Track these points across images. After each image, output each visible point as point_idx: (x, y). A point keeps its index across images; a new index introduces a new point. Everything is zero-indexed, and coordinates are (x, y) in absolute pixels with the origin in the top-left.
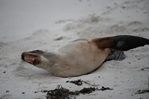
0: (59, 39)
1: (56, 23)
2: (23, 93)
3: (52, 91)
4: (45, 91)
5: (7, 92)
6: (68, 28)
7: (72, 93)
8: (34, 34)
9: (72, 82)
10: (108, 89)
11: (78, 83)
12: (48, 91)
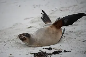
0: (29, 28)
1: (25, 19)
2: (20, 55)
3: (36, 53)
4: (32, 54)
5: (10, 54)
6: (33, 22)
7: (48, 54)
8: (14, 25)
9: (46, 49)
10: (68, 51)
11: (50, 49)
12: (34, 54)
